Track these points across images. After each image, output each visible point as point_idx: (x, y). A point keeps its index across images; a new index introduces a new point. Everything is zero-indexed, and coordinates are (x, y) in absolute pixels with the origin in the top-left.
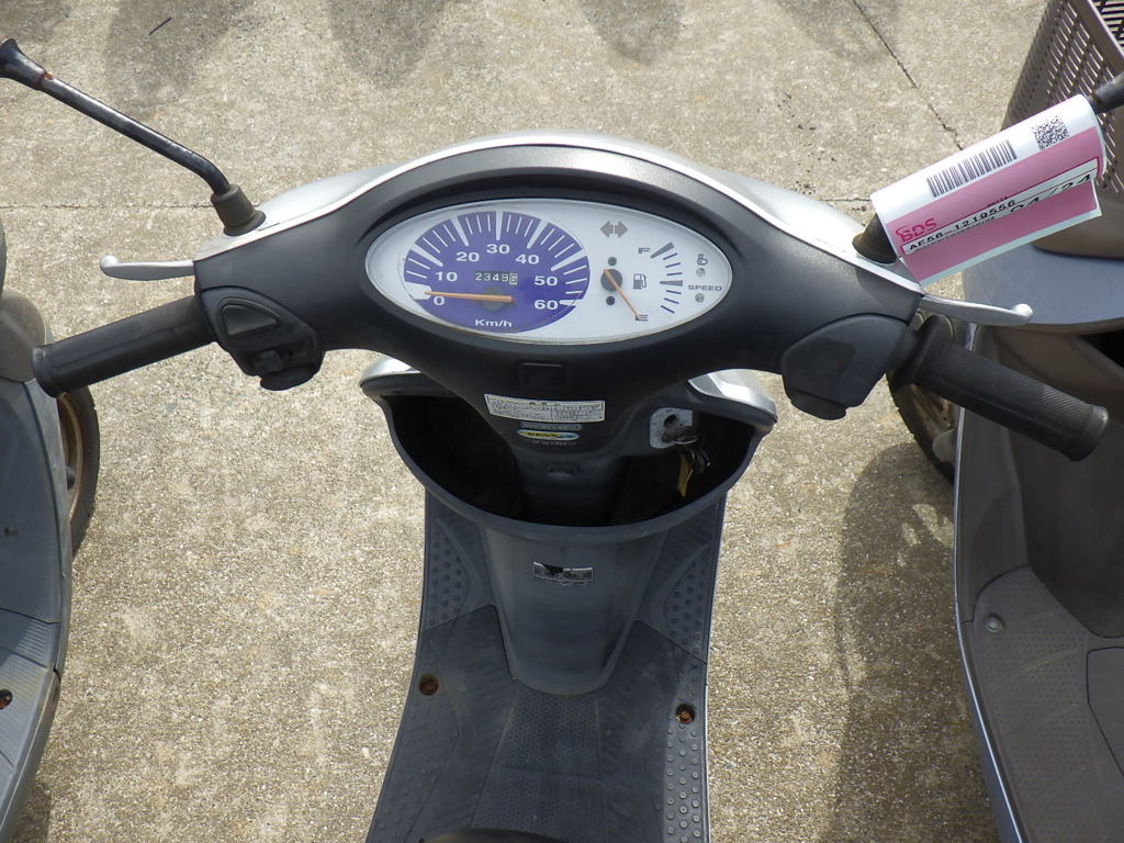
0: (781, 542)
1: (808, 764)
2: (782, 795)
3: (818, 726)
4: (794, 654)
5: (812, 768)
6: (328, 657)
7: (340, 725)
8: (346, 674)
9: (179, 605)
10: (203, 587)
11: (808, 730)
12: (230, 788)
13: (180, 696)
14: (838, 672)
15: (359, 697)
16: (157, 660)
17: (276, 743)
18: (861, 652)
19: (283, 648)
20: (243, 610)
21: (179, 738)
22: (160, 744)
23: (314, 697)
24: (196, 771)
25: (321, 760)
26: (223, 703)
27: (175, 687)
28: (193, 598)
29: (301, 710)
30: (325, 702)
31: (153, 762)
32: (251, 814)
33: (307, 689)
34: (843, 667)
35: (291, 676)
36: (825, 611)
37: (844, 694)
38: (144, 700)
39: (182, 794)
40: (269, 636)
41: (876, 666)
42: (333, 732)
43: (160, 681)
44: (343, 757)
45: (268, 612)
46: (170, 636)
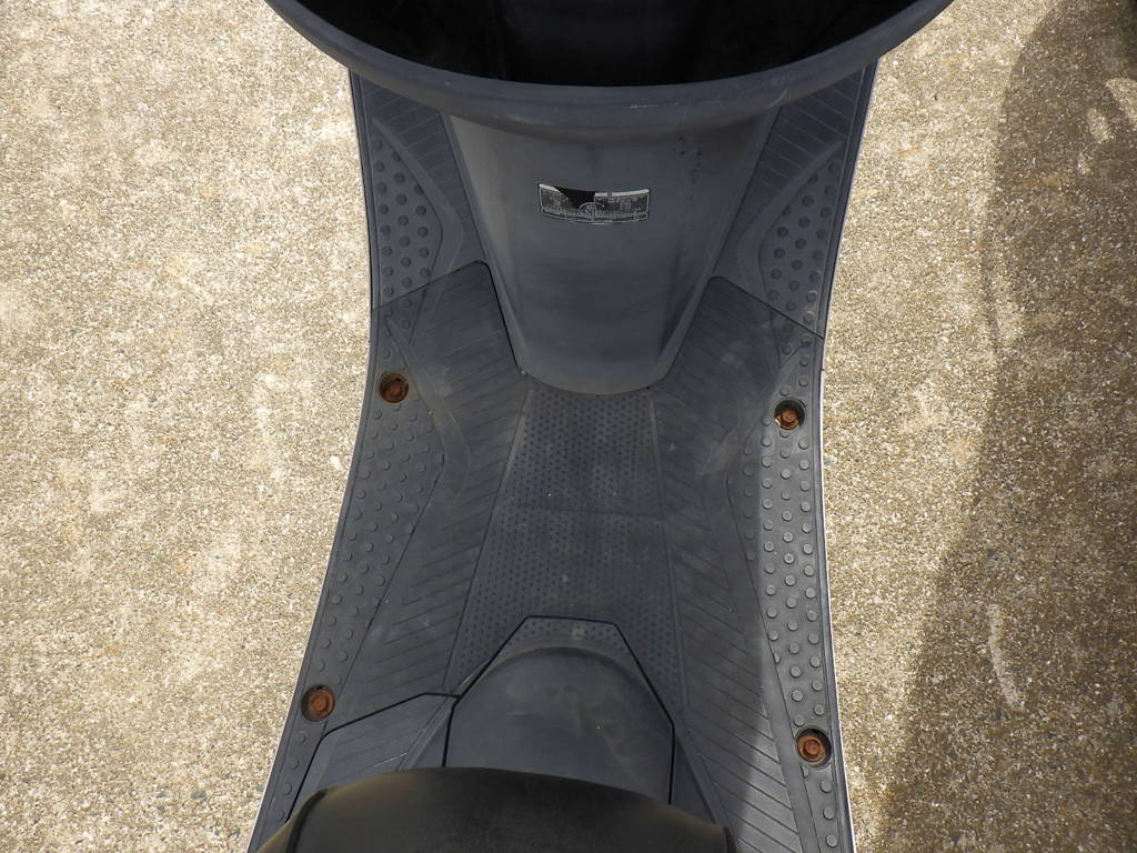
0: (906, 146)
1: (936, 454)
2: (899, 496)
3: (953, 404)
4: (921, 307)
5: (941, 460)
6: (273, 338)
7: (298, 429)
8: (298, 360)
9: (61, 276)
10: (90, 250)
11: (939, 410)
12: (163, 514)
13: (80, 399)
14: (983, 329)
15: (321, 390)
16: (41, 353)
17: (215, 454)
18: (1018, 300)
19: (209, 329)
20: (148, 278)
21: (85, 453)
22: (63, 462)
23: (259, 394)
24: (115, 495)
25: (278, 474)
26: (138, 406)
27: (70, 387)
28: (78, 265)
29: (242, 411)
30: (274, 399)
31: (56, 484)
32: (193, 545)
33: (248, 382)
34: (991, 321)
35: (225, 367)
36: (968, 243)
37: (991, 359)
38: (32, 406)
39: (100, 525)
40: (189, 313)
41: (1039, 319)
42: (289, 437)
43: (49, 380)
44: (306, 470)
45: (183, 280)
46: (54, 320)
